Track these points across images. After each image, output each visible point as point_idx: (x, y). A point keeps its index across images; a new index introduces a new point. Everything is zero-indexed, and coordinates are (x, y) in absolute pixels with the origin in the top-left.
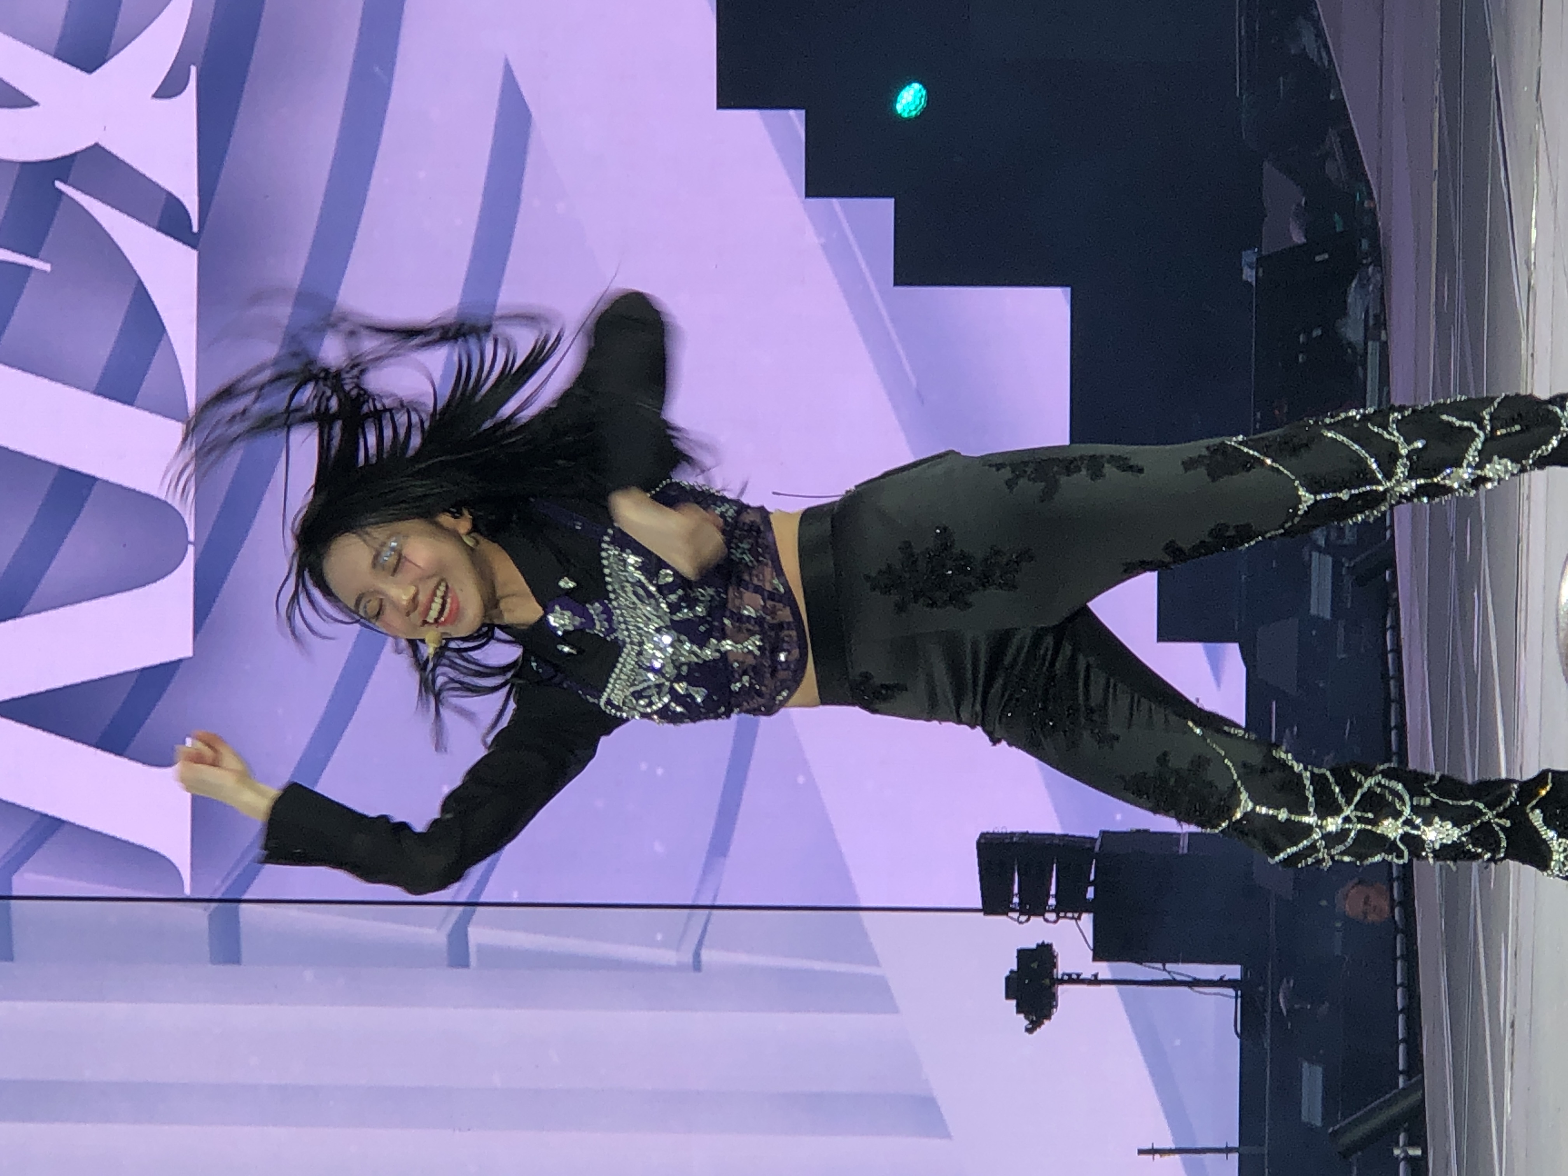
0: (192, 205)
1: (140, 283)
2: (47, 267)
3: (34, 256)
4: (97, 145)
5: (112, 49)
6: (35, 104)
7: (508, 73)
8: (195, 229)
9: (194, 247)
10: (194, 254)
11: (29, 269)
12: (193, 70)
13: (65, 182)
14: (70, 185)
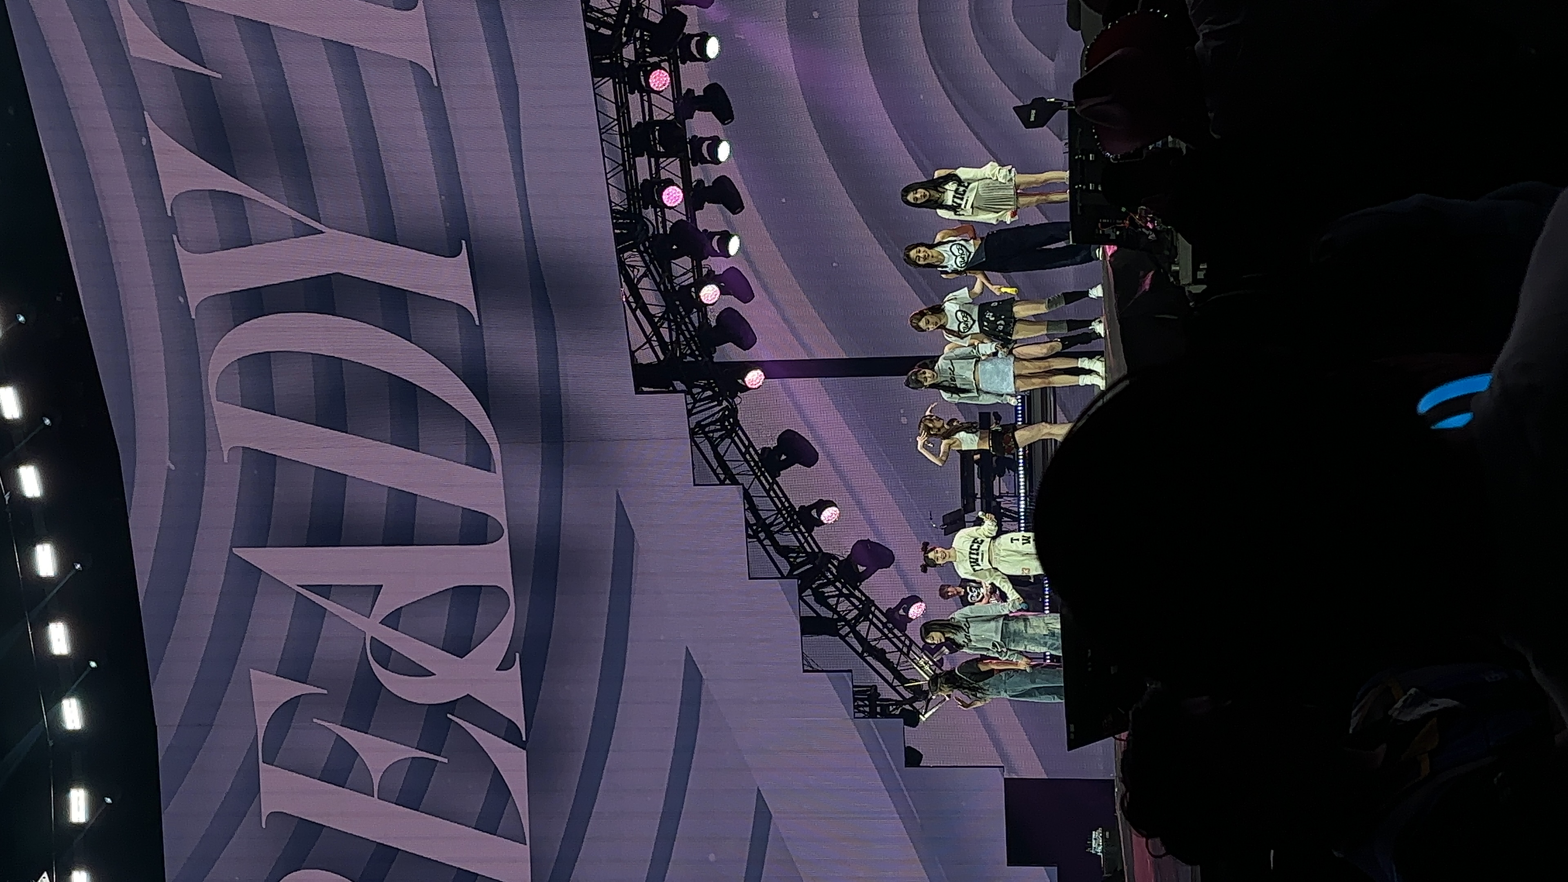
0: (522, 725)
1: (496, 767)
2: (446, 761)
3: (439, 755)
4: (468, 695)
5: (472, 646)
6: (434, 674)
7: (688, 653)
8: (524, 739)
9: (524, 749)
10: (524, 752)
11: (438, 761)
12: (517, 655)
13: (453, 715)
14: (455, 716)
